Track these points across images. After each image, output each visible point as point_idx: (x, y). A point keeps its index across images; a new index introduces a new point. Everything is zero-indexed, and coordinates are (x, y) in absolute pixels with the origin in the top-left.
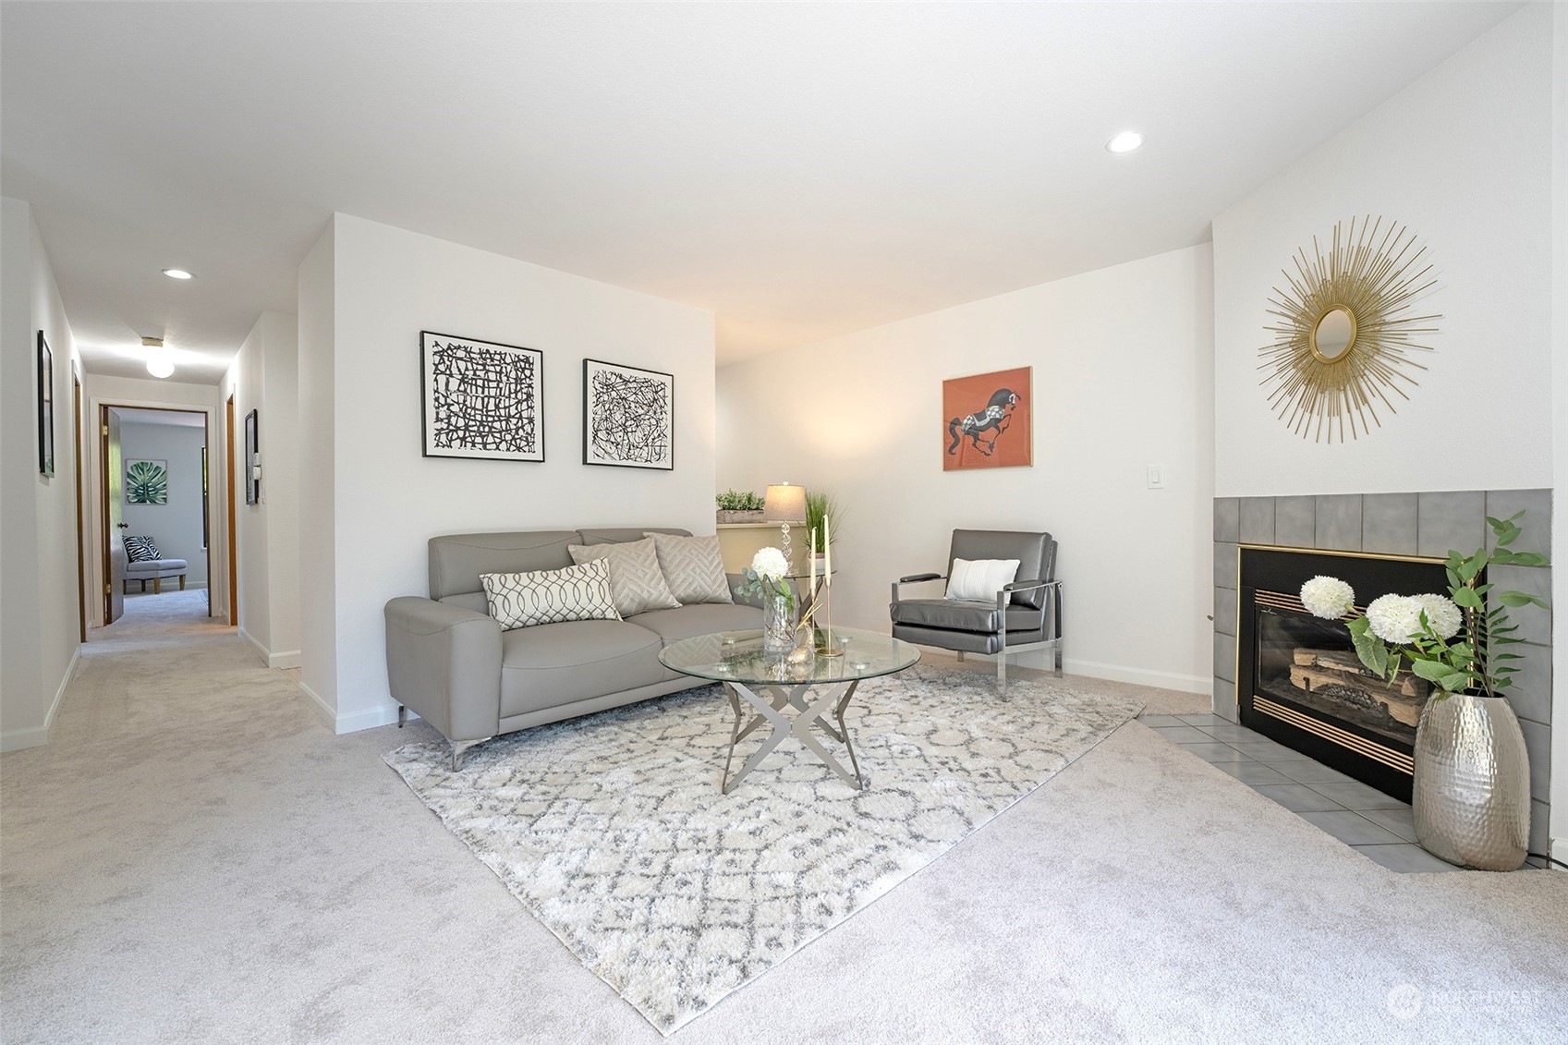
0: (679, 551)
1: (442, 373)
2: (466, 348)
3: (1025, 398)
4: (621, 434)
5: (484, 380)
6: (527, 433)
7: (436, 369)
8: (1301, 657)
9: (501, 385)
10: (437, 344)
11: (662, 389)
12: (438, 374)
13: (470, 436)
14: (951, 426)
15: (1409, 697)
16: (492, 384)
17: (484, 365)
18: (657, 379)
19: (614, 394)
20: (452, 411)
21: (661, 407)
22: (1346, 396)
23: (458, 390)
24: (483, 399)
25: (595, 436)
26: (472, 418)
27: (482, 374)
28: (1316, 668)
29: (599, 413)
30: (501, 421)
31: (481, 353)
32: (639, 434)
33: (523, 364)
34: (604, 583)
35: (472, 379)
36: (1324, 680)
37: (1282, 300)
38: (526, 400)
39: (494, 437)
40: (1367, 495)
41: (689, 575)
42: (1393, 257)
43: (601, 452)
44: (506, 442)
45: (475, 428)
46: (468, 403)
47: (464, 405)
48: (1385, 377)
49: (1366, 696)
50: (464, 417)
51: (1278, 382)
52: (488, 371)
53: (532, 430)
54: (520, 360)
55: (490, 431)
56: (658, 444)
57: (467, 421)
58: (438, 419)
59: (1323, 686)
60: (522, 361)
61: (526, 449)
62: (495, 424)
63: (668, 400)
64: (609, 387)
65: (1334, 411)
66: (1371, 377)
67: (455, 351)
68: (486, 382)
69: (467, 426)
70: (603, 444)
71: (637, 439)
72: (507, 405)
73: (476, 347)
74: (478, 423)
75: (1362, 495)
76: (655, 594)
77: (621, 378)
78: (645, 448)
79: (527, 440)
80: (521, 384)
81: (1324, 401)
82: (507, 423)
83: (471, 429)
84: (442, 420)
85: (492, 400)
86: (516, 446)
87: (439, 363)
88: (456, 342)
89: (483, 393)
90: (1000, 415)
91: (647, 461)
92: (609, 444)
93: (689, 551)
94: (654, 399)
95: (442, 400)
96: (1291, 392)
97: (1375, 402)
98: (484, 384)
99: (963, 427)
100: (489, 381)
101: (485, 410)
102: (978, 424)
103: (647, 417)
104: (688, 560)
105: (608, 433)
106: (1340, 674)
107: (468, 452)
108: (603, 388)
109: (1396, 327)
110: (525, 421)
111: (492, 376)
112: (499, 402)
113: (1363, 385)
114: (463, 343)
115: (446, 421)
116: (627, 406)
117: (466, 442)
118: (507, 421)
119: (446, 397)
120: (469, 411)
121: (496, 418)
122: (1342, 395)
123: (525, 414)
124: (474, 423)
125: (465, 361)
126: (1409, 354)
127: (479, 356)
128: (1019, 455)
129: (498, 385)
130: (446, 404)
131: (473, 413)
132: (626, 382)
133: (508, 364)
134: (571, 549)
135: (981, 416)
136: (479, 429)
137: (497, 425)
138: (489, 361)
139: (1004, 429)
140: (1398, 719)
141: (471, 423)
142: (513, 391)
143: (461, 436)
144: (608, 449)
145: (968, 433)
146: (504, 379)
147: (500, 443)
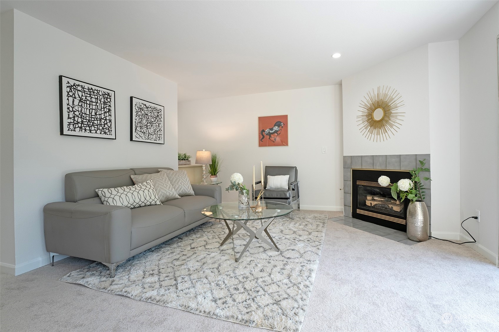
0: (175, 176)
1: (71, 96)
2: (82, 86)
3: (286, 125)
4: (146, 129)
5: (90, 101)
6: (109, 127)
7: (68, 94)
8: (369, 198)
9: (97, 104)
10: (68, 83)
11: (160, 112)
12: (69, 97)
13: (84, 126)
14: (262, 132)
15: (398, 204)
16: (93, 104)
17: (90, 95)
18: (159, 107)
19: (143, 112)
20: (75, 114)
21: (160, 119)
22: (381, 130)
23: (78, 105)
24: (89, 110)
25: (136, 129)
26: (85, 118)
27: (89, 98)
28: (373, 200)
29: (137, 119)
30: (97, 120)
31: (89, 89)
32: (152, 129)
33: (107, 96)
34: (154, 190)
35: (85, 100)
36: (375, 203)
37: (364, 104)
38: (108, 112)
39: (94, 127)
40: (387, 155)
41: (180, 185)
42: (393, 97)
43: (138, 136)
44: (100, 130)
45: (86, 123)
46: (83, 111)
47: (81, 112)
48: (391, 126)
49: (387, 206)
50: (81, 118)
51: (362, 125)
52: (92, 98)
53: (111, 125)
54: (105, 94)
55: (93, 125)
56: (159, 133)
57: (82, 119)
58: (69, 118)
59: (375, 204)
60: (107, 94)
61: (108, 133)
62: (95, 122)
63: (162, 116)
64: (141, 109)
65: (378, 134)
66: (388, 126)
67: (77, 87)
68: (91, 103)
69: (82, 121)
70: (139, 133)
71: (151, 131)
72: (100, 113)
73: (86, 86)
74: (87, 121)
75: (386, 155)
76: (172, 193)
77: (145, 106)
78: (154, 135)
79: (109, 130)
80: (106, 105)
81: (375, 131)
82: (100, 122)
83: (84, 123)
84: (71, 118)
85: (94, 111)
86: (104, 132)
87: (70, 92)
88: (77, 83)
89: (90, 107)
90: (278, 129)
91: (155, 140)
92: (141, 133)
93: (178, 176)
94: (158, 115)
95: (71, 109)
96: (366, 128)
97: (389, 132)
98: (90, 103)
99: (266, 133)
100: (92, 102)
101: (90, 115)
102: (271, 132)
103: (155, 123)
104: (178, 180)
105: (141, 128)
106: (379, 201)
107: (83, 133)
108: (139, 109)
109: (394, 114)
110: (108, 121)
111: (94, 100)
112: (97, 112)
113: (386, 128)
114: (81, 84)
115: (73, 119)
116: (148, 118)
117: (82, 129)
118: (100, 120)
119: (73, 108)
120: (83, 115)
121: (95, 119)
122: (380, 130)
123: (108, 118)
124: (85, 121)
125: (82, 92)
126: (398, 121)
127: (88, 90)
128: (284, 142)
129: (96, 104)
130: (73, 111)
131: (85, 116)
132: (147, 108)
133: (101, 95)
134: (132, 177)
135: (272, 129)
136: (88, 123)
137: (96, 122)
138: (92, 93)
139: (279, 134)
140: (395, 210)
141: (84, 120)
142: (102, 107)
143: (80, 126)
144: (141, 135)
145: (267, 134)
146: (99, 102)
147: (97, 130)
